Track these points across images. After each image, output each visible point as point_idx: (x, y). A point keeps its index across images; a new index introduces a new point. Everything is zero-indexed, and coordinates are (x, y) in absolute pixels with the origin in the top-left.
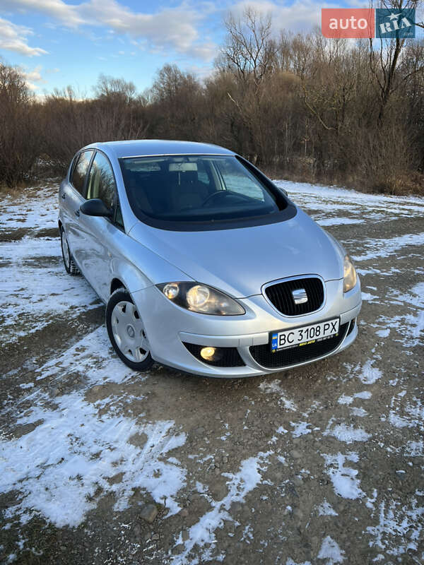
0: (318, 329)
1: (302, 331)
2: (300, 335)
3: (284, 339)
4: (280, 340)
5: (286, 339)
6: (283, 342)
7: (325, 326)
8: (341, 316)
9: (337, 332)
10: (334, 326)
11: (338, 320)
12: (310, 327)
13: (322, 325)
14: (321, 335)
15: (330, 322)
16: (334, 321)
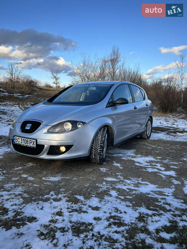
0: (27, 141)
2: (21, 140)
4: (16, 139)
6: (16, 141)
7: (30, 141)
8: (38, 140)
9: (35, 146)
10: (34, 143)
11: (35, 141)
12: (25, 139)
13: (29, 140)
14: (29, 145)
15: (32, 140)
16: (34, 141)
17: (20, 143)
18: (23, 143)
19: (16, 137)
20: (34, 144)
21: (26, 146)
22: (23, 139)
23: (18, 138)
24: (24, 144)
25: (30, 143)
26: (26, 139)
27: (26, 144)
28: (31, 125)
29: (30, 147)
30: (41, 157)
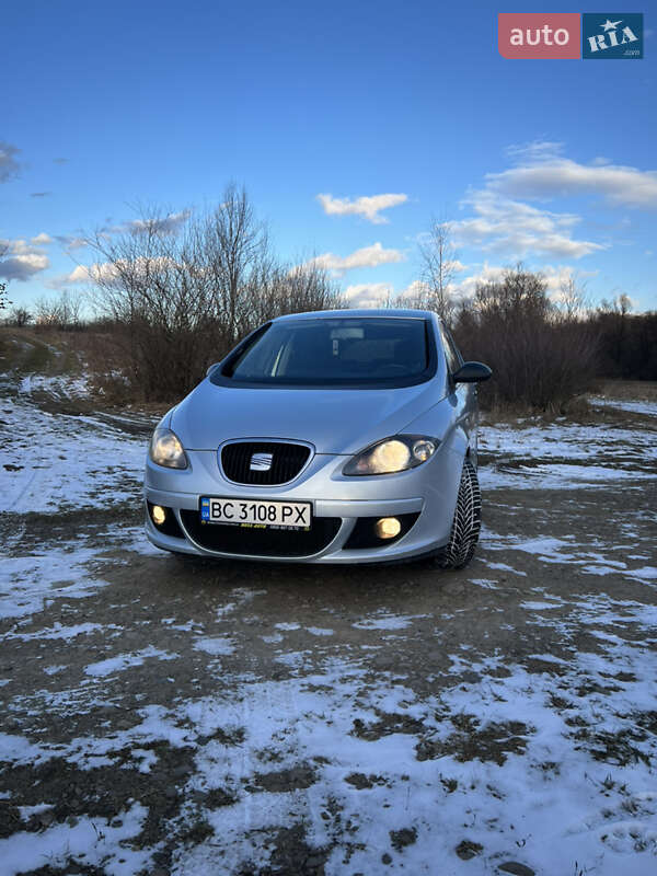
0: (272, 510)
1: (245, 506)
2: (243, 510)
3: (219, 510)
4: (214, 509)
5: (222, 510)
6: (217, 513)
7: (284, 508)
8: (318, 503)
9: (308, 524)
10: (300, 514)
11: (308, 506)
12: (258, 504)
13: (279, 506)
14: (278, 521)
15: (292, 505)
16: (300, 507)
17: (236, 519)
18: (250, 519)
19: (212, 500)
20: (300, 516)
21: (268, 526)
22: (250, 504)
23: (223, 502)
24: (258, 521)
25: (284, 515)
26: (267, 505)
27: (267, 522)
28: (271, 456)
29: (287, 530)
30: (325, 558)
